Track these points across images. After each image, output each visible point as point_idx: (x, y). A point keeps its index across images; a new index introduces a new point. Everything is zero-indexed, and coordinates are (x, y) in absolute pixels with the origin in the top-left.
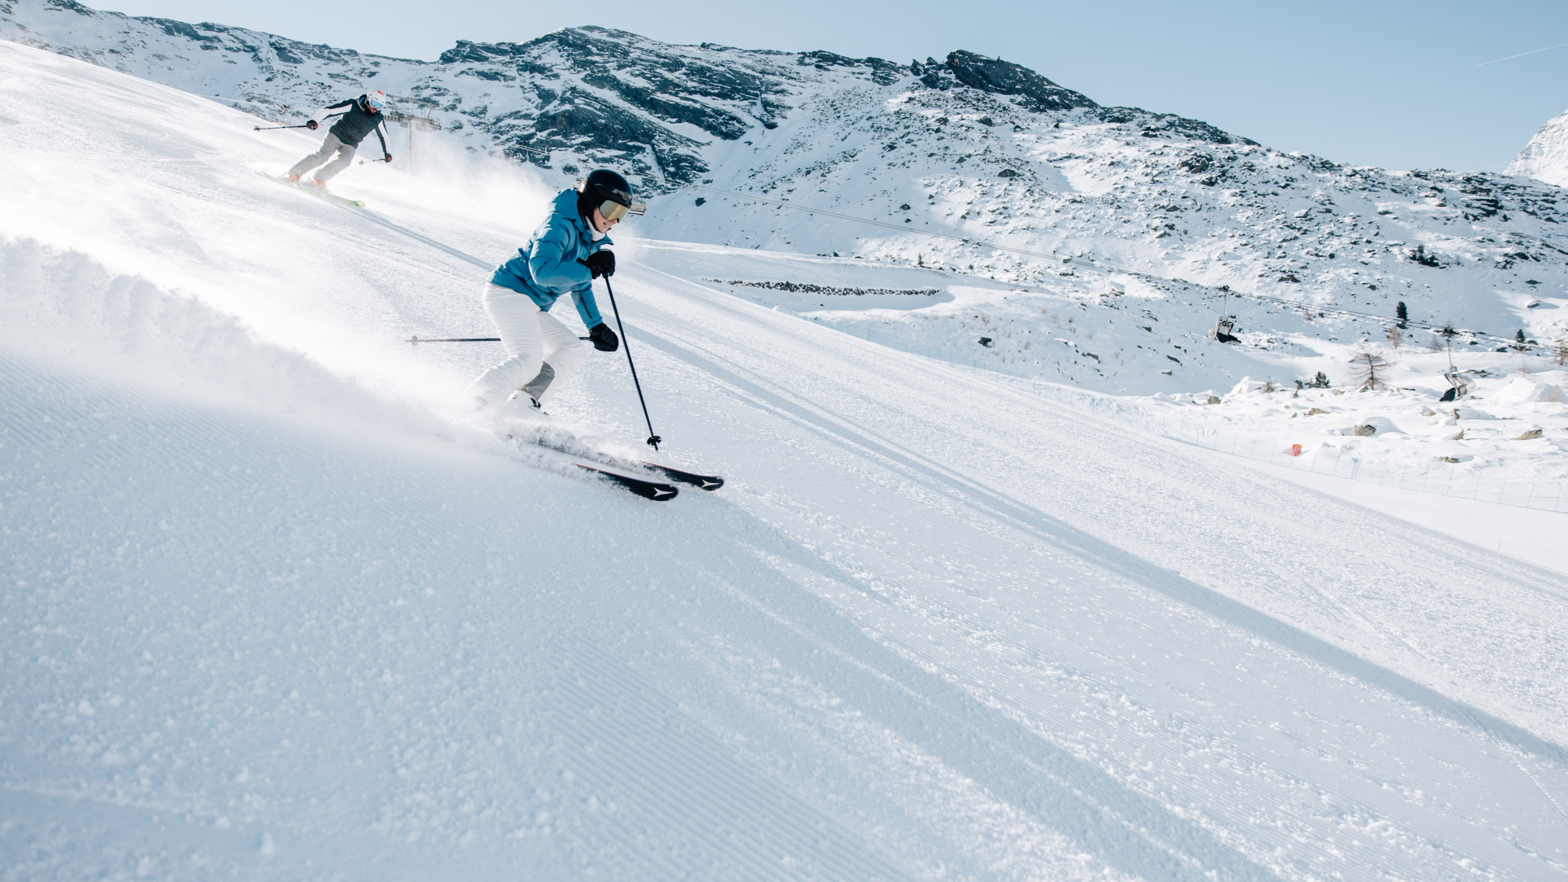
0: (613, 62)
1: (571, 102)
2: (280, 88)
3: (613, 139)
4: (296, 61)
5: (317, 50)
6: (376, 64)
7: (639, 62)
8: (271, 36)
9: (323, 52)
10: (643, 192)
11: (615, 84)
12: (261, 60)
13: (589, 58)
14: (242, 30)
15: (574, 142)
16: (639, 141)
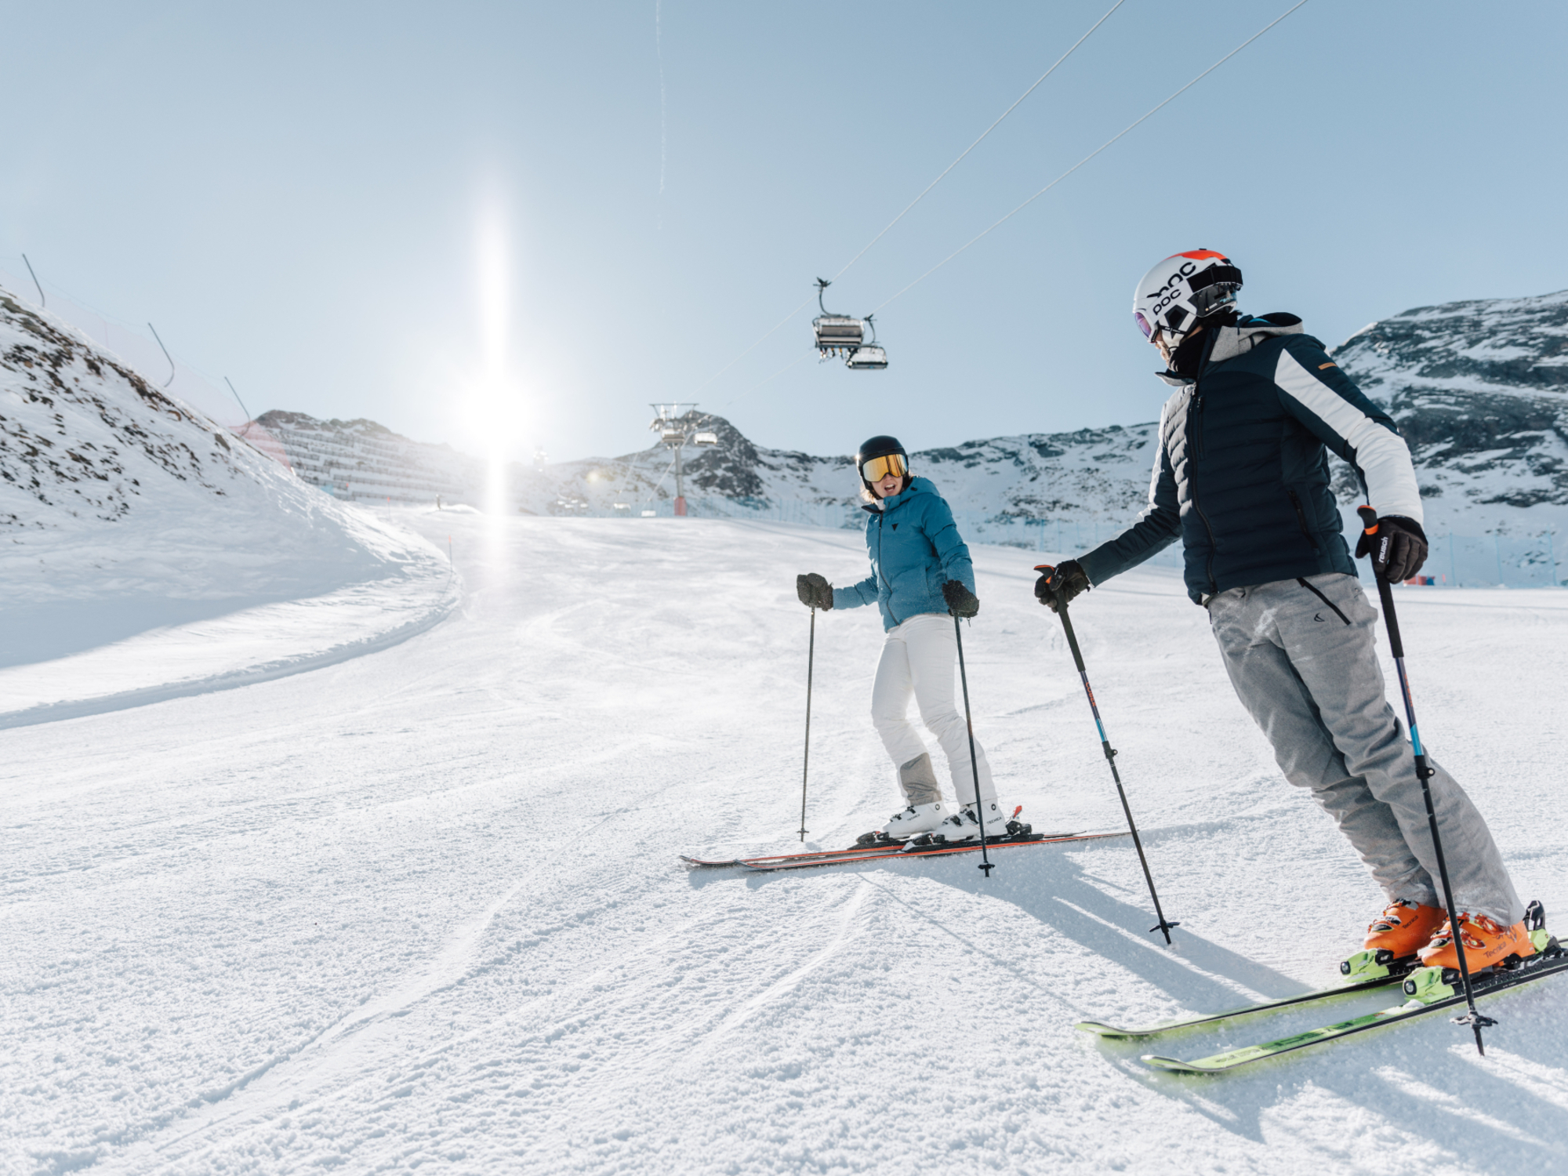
0: (1459, 340)
1: (1409, 405)
2: (1046, 485)
3: (1486, 437)
4: (1058, 453)
5: (1078, 437)
6: (1144, 433)
7: (1501, 328)
8: (1030, 436)
9: (1085, 437)
10: (1559, 496)
11: (1469, 367)
12: (1022, 463)
13: (1422, 346)
14: (1001, 439)
15: (1423, 456)
16: (1529, 428)
